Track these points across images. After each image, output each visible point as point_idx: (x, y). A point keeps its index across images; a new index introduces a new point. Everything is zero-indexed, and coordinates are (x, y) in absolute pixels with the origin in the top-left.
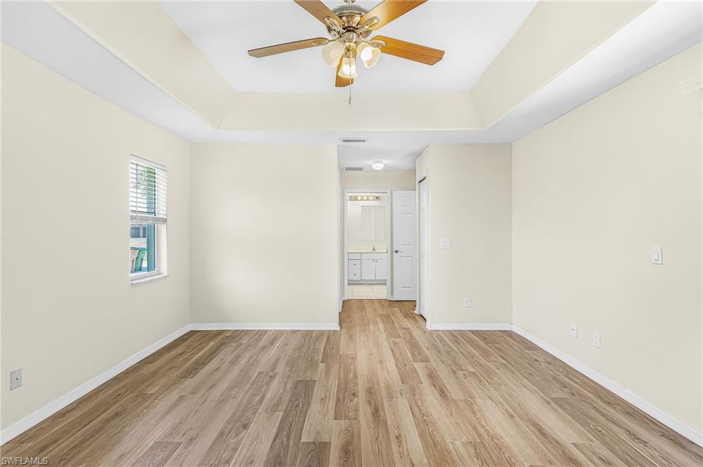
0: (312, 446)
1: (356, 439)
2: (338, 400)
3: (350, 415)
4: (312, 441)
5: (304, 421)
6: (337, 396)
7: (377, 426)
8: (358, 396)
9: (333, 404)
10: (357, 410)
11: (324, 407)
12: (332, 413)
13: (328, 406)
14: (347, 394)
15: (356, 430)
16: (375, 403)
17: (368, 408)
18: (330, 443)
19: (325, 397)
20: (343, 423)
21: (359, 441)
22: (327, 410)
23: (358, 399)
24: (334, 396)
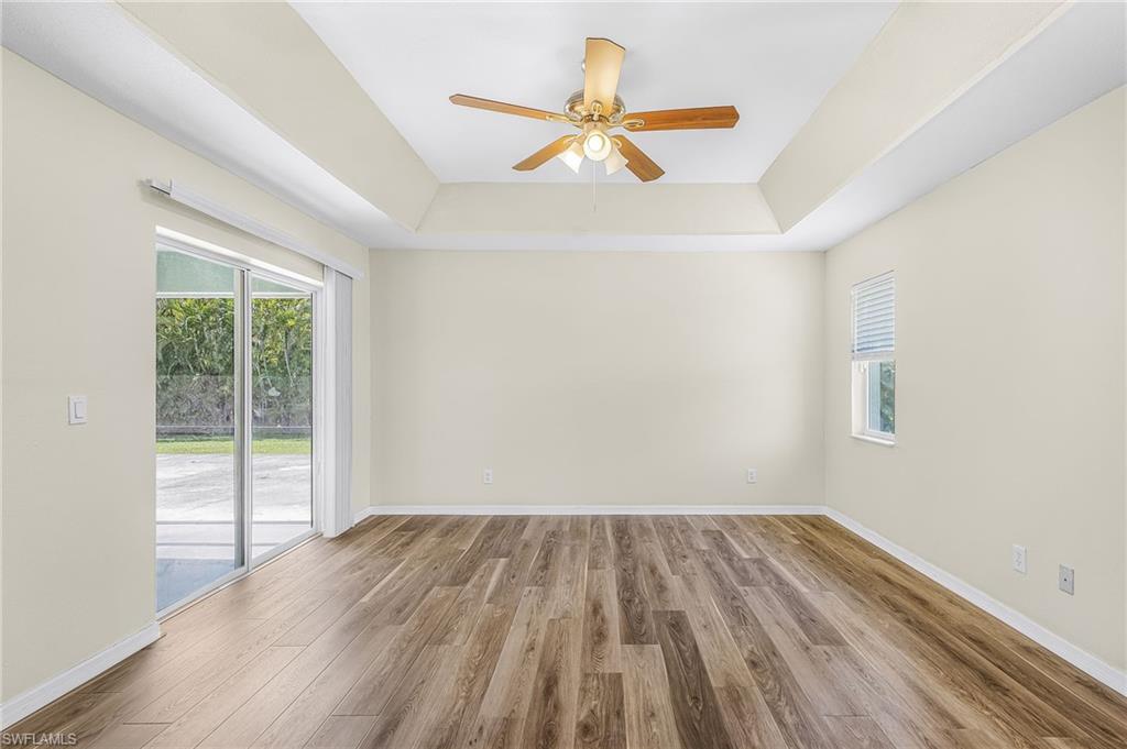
0: (644, 640)
1: (588, 647)
2: (619, 714)
3: (595, 682)
4: (646, 646)
5: (669, 672)
6: (623, 726)
7: (555, 663)
8: (578, 725)
9: (629, 704)
10: (584, 690)
11: (645, 698)
12: (627, 686)
13: (637, 699)
14: (602, 733)
15: (588, 660)
16: (546, 705)
17: (562, 695)
18: (622, 644)
19: (647, 722)
20: (607, 668)
21: (584, 644)
22: (637, 691)
23: (578, 717)
24: (631, 726)
